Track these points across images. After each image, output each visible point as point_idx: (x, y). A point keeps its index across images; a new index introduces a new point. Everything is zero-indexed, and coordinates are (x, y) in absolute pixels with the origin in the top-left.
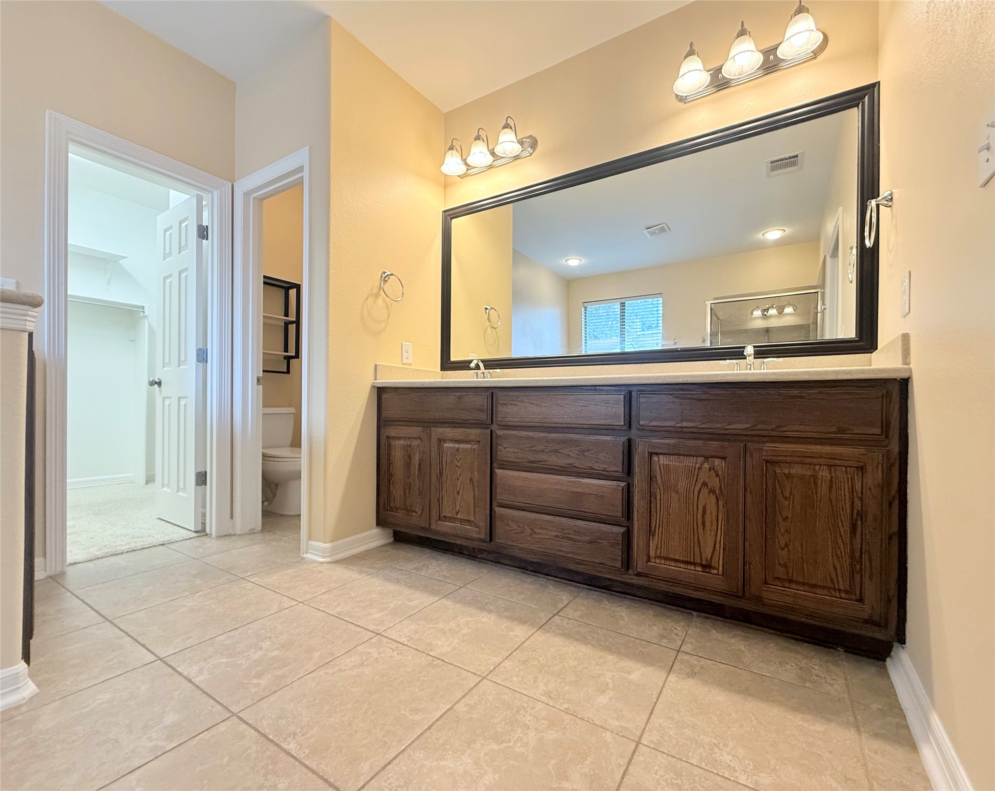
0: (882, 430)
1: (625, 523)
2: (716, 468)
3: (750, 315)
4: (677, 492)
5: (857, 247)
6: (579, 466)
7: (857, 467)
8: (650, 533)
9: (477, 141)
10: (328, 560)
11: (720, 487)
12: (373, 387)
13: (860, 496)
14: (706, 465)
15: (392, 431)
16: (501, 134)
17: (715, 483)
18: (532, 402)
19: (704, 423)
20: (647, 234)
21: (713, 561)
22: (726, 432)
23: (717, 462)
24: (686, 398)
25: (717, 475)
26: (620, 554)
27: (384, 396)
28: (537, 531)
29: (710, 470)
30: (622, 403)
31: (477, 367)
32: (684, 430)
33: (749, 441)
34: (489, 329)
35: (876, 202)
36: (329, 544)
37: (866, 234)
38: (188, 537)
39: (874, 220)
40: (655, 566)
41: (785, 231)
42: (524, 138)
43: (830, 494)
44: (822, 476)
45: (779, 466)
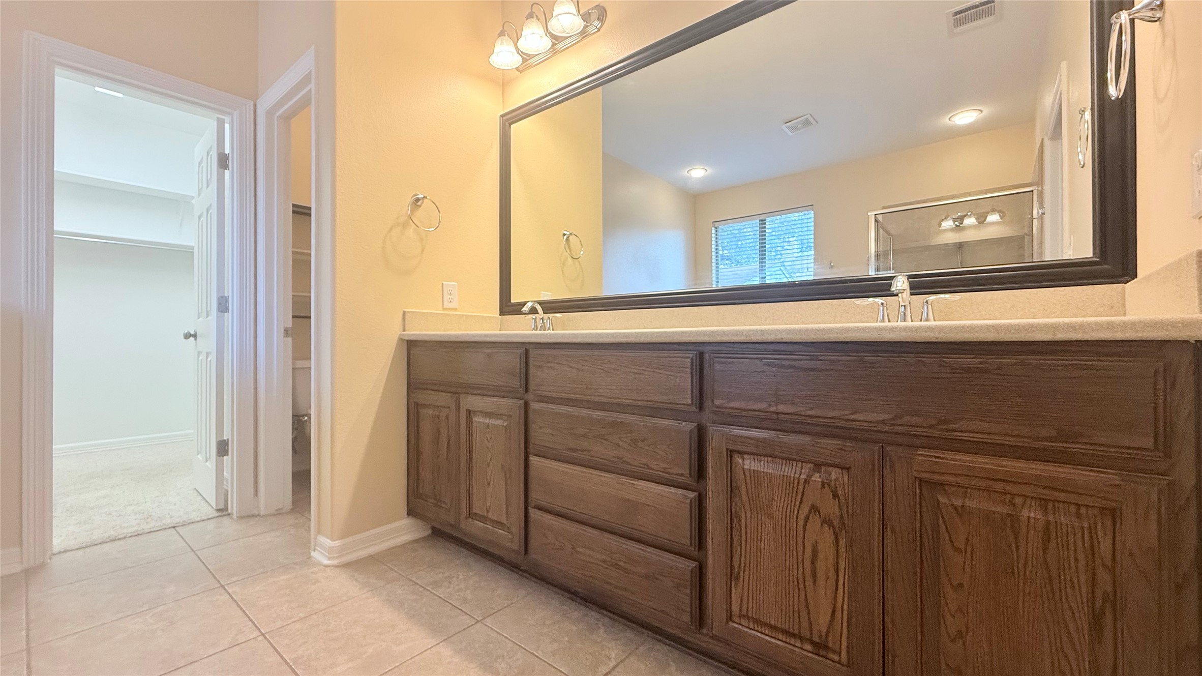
0: (1156, 440)
1: (696, 553)
2: (833, 483)
3: (937, 227)
4: (771, 516)
5: (1092, 109)
6: (632, 463)
7: (1102, 509)
8: (732, 576)
9: (529, 20)
10: (335, 562)
11: (842, 517)
12: (401, 340)
13: (1110, 564)
14: (816, 477)
15: (422, 397)
16: (555, 5)
17: (831, 508)
18: (571, 365)
19: (812, 409)
20: (786, 130)
21: (830, 639)
22: (849, 424)
23: (835, 474)
24: (783, 366)
25: (836, 496)
26: (688, 601)
27: (414, 351)
28: (580, 550)
29: (823, 486)
30: (689, 371)
31: (533, 311)
32: (781, 416)
33: (891, 444)
34: (570, 260)
35: (1129, 15)
36: (337, 542)
37: (1109, 75)
38: (206, 518)
39: (1126, 46)
40: (740, 631)
41: (982, 111)
42: (589, 10)
43: (1044, 553)
44: (1029, 517)
45: (946, 492)
